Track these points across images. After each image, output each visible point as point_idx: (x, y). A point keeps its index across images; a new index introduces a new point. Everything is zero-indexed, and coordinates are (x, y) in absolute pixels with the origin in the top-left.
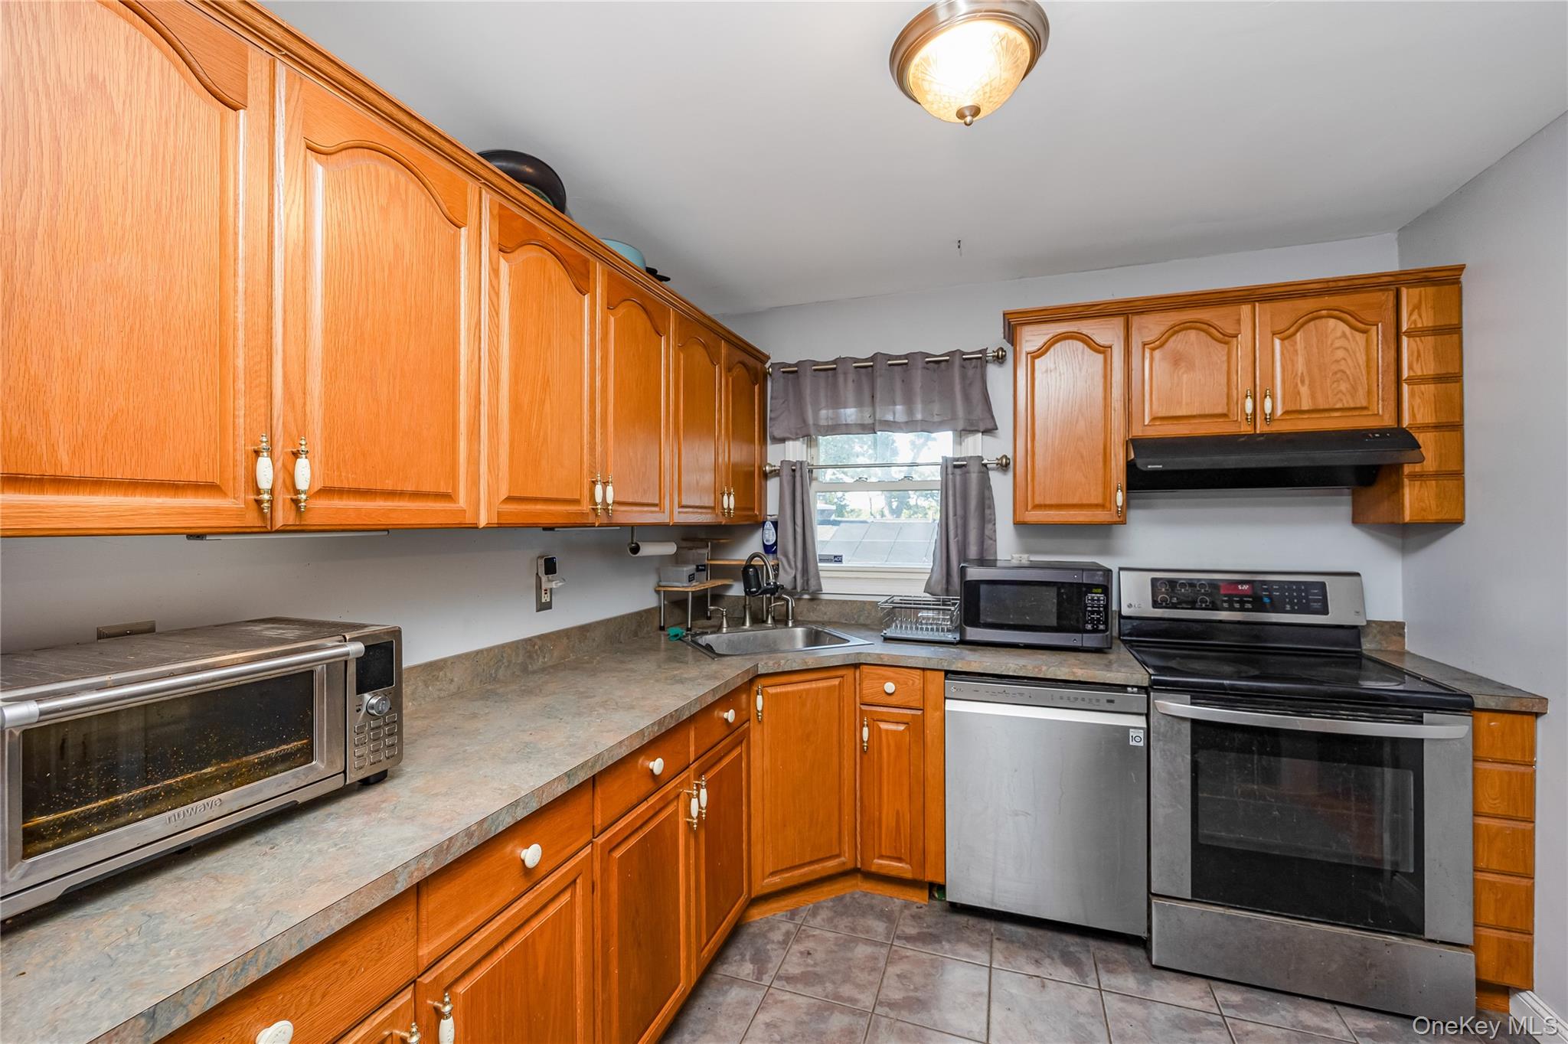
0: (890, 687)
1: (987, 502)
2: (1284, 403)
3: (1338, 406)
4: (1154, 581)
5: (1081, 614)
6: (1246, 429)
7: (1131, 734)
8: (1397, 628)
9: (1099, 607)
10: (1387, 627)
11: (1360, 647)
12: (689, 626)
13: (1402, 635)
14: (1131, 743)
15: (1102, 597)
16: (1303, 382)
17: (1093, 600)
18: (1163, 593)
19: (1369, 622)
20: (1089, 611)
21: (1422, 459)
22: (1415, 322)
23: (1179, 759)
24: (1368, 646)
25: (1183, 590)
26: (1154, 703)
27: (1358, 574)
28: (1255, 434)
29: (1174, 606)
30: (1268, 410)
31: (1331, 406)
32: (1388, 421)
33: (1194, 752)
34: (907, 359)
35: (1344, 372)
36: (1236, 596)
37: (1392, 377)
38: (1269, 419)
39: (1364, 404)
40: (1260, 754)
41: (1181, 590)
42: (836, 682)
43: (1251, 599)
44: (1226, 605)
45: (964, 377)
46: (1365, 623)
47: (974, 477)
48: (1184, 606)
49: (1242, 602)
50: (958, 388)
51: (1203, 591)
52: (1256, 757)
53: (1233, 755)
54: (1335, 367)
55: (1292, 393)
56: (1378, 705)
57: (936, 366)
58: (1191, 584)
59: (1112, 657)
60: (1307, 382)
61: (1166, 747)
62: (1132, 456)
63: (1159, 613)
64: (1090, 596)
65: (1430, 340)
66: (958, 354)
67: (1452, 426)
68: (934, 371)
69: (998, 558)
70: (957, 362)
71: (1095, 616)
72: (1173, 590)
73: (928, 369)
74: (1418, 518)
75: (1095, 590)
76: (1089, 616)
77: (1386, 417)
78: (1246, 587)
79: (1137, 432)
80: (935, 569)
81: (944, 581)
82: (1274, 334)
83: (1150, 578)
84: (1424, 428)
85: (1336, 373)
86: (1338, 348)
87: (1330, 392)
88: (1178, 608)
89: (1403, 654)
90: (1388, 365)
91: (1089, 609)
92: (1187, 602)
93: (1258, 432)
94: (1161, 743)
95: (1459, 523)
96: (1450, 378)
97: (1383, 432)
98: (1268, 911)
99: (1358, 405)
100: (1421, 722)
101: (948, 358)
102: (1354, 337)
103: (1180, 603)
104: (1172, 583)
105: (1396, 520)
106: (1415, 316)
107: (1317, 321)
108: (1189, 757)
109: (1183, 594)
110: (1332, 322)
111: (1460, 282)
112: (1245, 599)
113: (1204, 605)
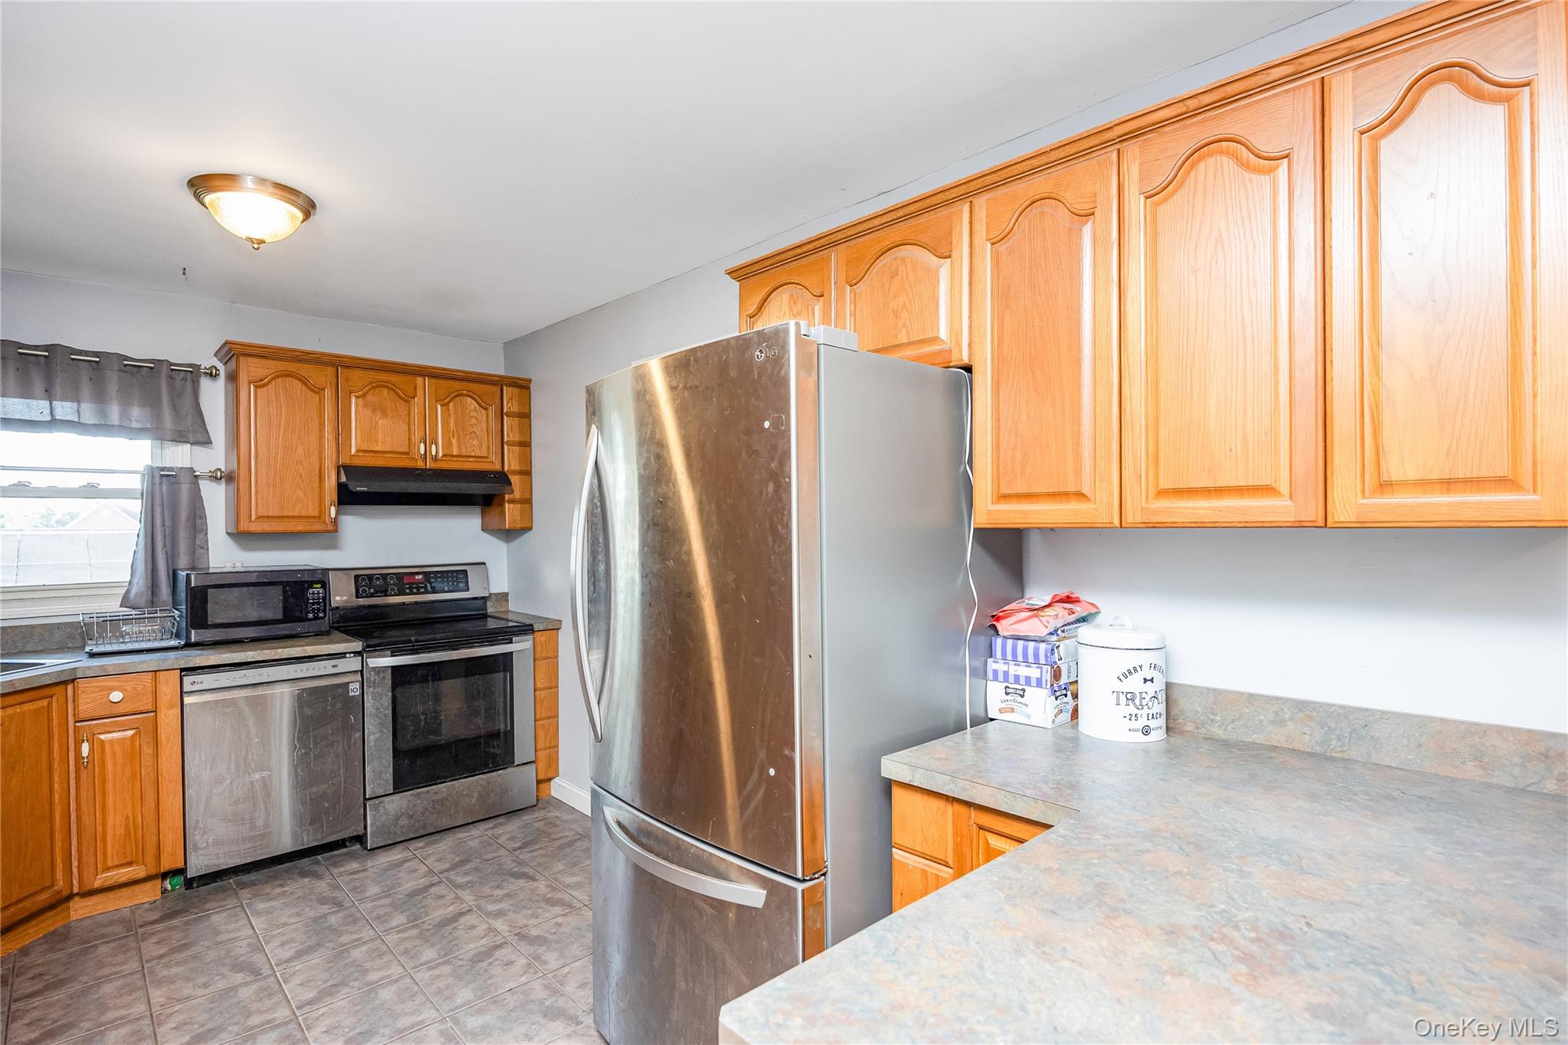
0: (116, 696)
1: (198, 513)
2: (443, 450)
3: (473, 454)
4: (357, 577)
5: (304, 606)
6: (420, 464)
7: (350, 687)
8: (504, 596)
9: (318, 599)
10: (500, 596)
11: (486, 610)
13: (507, 601)
14: (351, 694)
15: (321, 591)
16: (453, 436)
17: (313, 594)
18: (363, 586)
19: (490, 594)
20: (311, 603)
21: (512, 492)
22: (510, 408)
23: (384, 698)
24: (490, 610)
25: (378, 582)
26: (366, 661)
27: (484, 564)
28: (426, 468)
29: (372, 595)
30: (434, 453)
31: (468, 454)
32: (497, 467)
33: (393, 689)
34: (98, 357)
35: (476, 433)
36: (414, 583)
37: (499, 440)
38: (435, 459)
39: (486, 455)
40: (433, 681)
41: (376, 582)
42: (44, 703)
44: (408, 591)
45: (172, 388)
46: (488, 595)
47: (185, 489)
48: (379, 594)
49: (418, 587)
50: (165, 399)
51: (392, 581)
52: (430, 683)
53: (418, 685)
54: (471, 429)
55: (448, 444)
56: (492, 637)
57: (135, 370)
58: (384, 577)
59: (331, 637)
60: (456, 436)
61: (375, 691)
62: (343, 479)
63: (362, 601)
64: (311, 591)
65: (517, 419)
66: (165, 363)
67: (527, 473)
68: (133, 375)
70: (164, 372)
71: (315, 607)
72: (370, 583)
73: (125, 372)
74: (512, 527)
75: (315, 586)
76: (311, 607)
77: (497, 464)
78: (420, 577)
79: (344, 460)
80: (135, 581)
81: (150, 593)
82: (436, 401)
83: (353, 575)
84: (514, 473)
85: (471, 433)
86: (472, 417)
87: (468, 446)
88: (374, 596)
89: (507, 612)
90: (497, 433)
91: (311, 601)
92: (381, 592)
93: (428, 467)
94: (372, 689)
95: (530, 529)
96: (526, 444)
97: (495, 473)
98: (439, 781)
99: (483, 455)
100: (512, 643)
101: (152, 365)
102: (480, 411)
103: (376, 592)
104: (370, 577)
105: (502, 528)
106: (510, 405)
107: (462, 397)
108: (390, 694)
109: (378, 585)
110: (469, 399)
111: (529, 389)
112: (419, 585)
113: (392, 592)
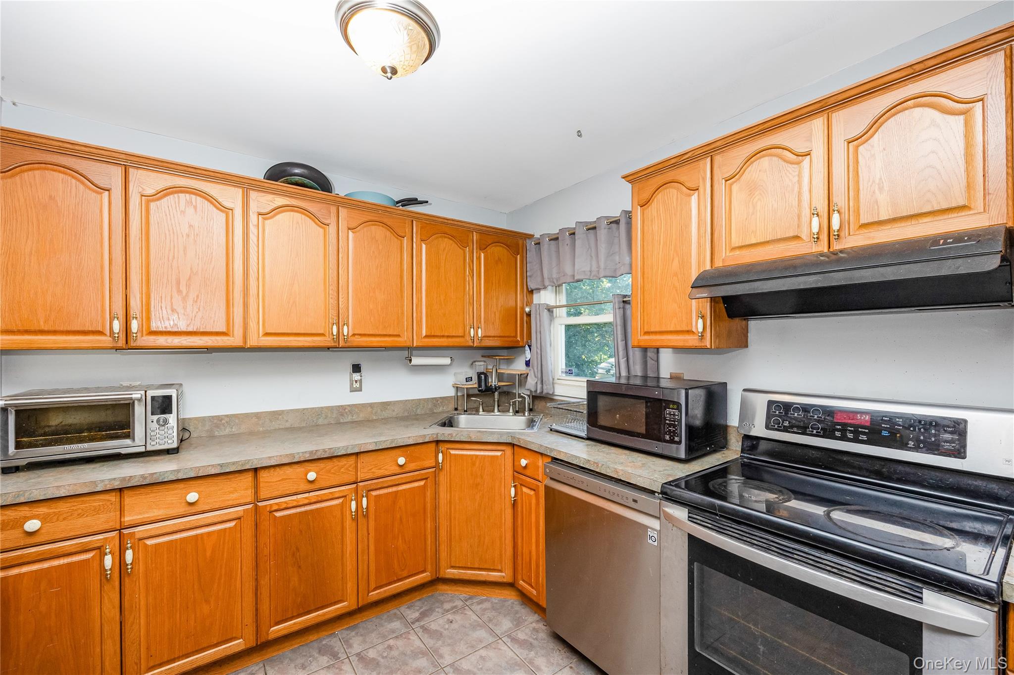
0: (523, 462)
4: (770, 403)
5: (662, 425)
7: (649, 533)
9: (674, 421)
12: (465, 409)
14: (649, 541)
15: (677, 412)
17: (670, 414)
18: (776, 416)
20: (668, 424)
25: (796, 414)
29: (785, 430)
36: (851, 425)
41: (794, 414)
42: (499, 453)
43: (867, 431)
44: (838, 434)
48: (795, 430)
49: (856, 433)
51: (816, 417)
58: (806, 408)
63: (770, 433)
64: (668, 411)
69: (661, 376)
71: (671, 429)
72: (786, 414)
75: (671, 406)
76: (667, 428)
83: (767, 399)
88: (789, 432)
92: (798, 427)
103: (792, 427)
104: (787, 406)
109: (795, 419)
112: (860, 430)
113: (815, 432)
